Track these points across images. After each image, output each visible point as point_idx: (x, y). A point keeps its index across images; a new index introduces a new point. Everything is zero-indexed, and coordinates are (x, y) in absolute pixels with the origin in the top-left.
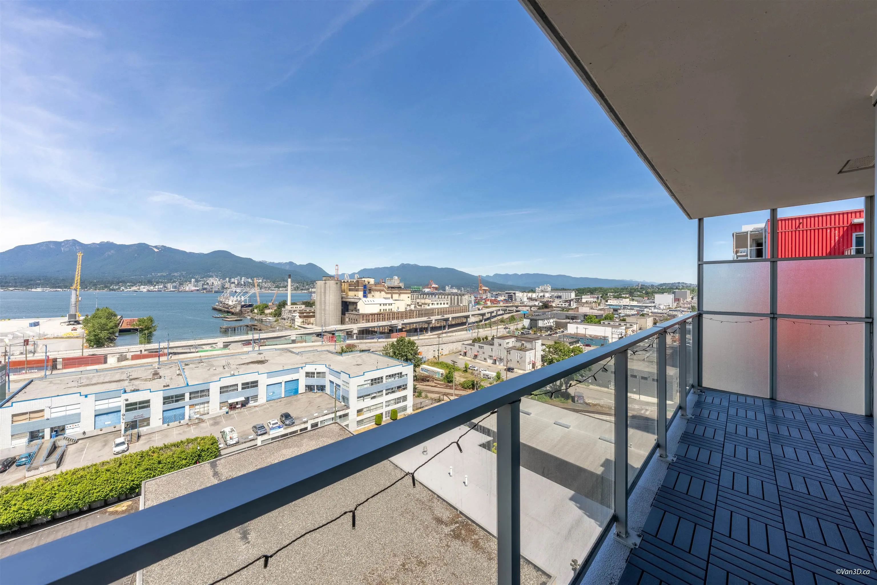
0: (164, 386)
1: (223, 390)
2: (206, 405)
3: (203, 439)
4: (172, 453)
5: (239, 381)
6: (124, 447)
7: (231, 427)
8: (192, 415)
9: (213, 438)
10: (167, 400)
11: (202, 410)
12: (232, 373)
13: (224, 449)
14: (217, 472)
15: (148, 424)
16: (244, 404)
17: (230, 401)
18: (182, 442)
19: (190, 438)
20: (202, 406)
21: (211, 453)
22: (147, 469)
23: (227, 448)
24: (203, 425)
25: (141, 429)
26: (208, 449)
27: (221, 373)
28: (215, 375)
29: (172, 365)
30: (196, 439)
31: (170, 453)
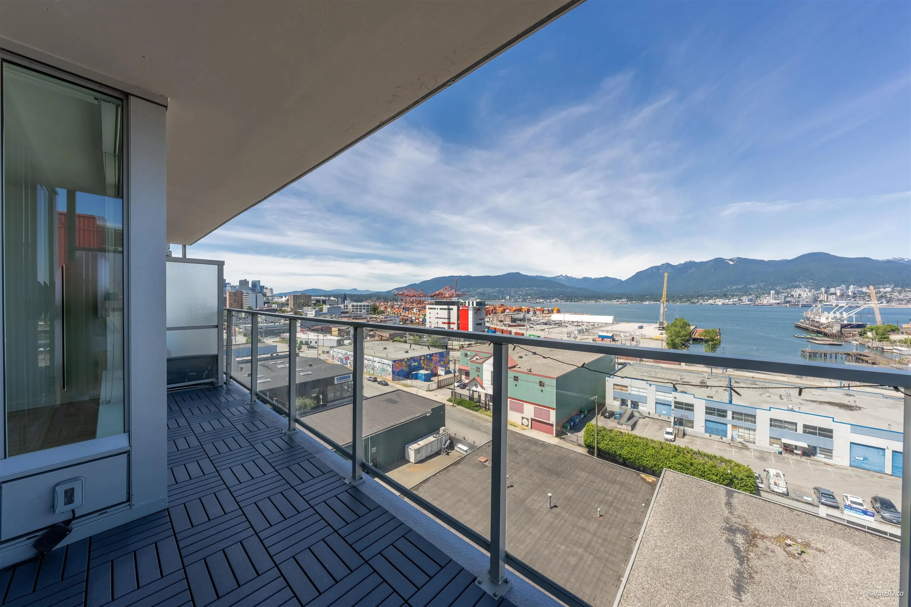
0: (708, 397)
1: (774, 423)
2: (751, 432)
3: (738, 465)
4: (704, 462)
5: (801, 420)
6: (671, 437)
7: (778, 471)
8: (735, 436)
9: (749, 470)
10: (709, 411)
11: (746, 436)
12: (790, 406)
13: (766, 491)
14: (731, 503)
15: (692, 427)
16: (809, 452)
17: (784, 441)
18: (715, 457)
19: (725, 457)
20: (746, 431)
21: (745, 485)
22: (681, 464)
23: (770, 493)
24: (746, 452)
25: (686, 428)
26: (742, 479)
27: (775, 403)
28: (767, 402)
29: (722, 379)
30: (730, 461)
31: (701, 461)
